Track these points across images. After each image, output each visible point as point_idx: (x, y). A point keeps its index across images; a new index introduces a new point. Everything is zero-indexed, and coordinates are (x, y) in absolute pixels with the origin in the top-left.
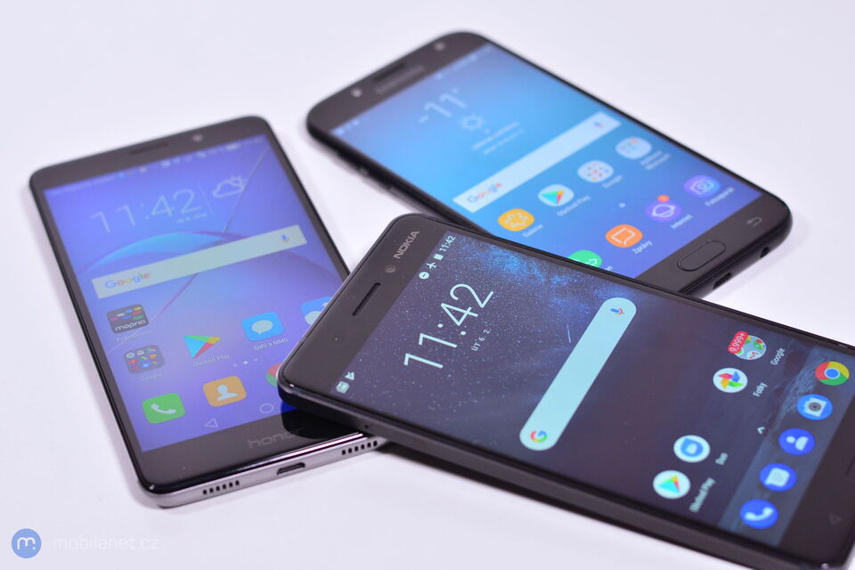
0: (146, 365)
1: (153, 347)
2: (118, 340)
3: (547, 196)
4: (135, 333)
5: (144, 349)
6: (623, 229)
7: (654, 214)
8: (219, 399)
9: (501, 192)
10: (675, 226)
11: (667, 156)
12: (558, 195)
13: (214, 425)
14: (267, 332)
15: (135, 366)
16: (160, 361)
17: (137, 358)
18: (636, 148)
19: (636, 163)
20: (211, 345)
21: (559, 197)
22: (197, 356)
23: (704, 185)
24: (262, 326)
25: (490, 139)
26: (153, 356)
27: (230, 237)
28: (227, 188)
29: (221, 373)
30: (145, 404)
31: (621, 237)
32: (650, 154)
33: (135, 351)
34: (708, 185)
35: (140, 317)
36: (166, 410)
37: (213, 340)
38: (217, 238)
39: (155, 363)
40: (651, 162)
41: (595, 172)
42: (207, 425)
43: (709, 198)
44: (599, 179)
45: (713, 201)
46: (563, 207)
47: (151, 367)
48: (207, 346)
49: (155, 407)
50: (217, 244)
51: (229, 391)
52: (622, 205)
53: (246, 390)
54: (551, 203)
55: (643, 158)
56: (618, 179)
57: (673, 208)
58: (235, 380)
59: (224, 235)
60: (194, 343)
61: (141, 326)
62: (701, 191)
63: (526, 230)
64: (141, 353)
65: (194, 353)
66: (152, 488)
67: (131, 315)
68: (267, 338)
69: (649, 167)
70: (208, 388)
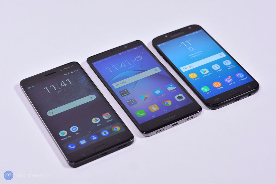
0: (133, 104)
1: (133, 99)
2: (124, 98)
3: (202, 71)
4: (128, 96)
5: (131, 100)
6: (217, 83)
7: (226, 80)
8: (153, 110)
9: (192, 68)
10: (230, 84)
11: (234, 66)
12: (205, 71)
13: (154, 116)
14: (159, 93)
15: (130, 104)
16: (136, 103)
17: (130, 102)
18: (228, 63)
19: (226, 67)
20: (147, 97)
21: (205, 72)
22: (144, 100)
23: (241, 75)
24: (158, 92)
25: (194, 54)
26: (134, 101)
27: (142, 71)
28: (137, 59)
29: (152, 104)
30: (136, 113)
31: (216, 85)
32: (230, 65)
33: (129, 101)
34: (242, 76)
35: (127, 92)
36: (141, 114)
37: (147, 96)
38: (140, 71)
39: (135, 103)
40: (230, 67)
41: (216, 67)
42: (152, 116)
43: (240, 79)
44: (216, 69)
45: (241, 80)
46: (205, 75)
47: (134, 104)
48: (146, 98)
49: (138, 113)
50: (140, 73)
51: (155, 108)
52: (219, 77)
53: (159, 107)
54: (203, 73)
55: (228, 66)
56: (221, 70)
57: (231, 80)
58: (156, 105)
59: (141, 71)
60: (143, 97)
61: (128, 94)
62: (239, 77)
63: (194, 79)
64: (130, 101)
65: (143, 100)
66: (145, 133)
67: (125, 92)
68: (159, 95)
69: (229, 68)
70: (150, 108)
